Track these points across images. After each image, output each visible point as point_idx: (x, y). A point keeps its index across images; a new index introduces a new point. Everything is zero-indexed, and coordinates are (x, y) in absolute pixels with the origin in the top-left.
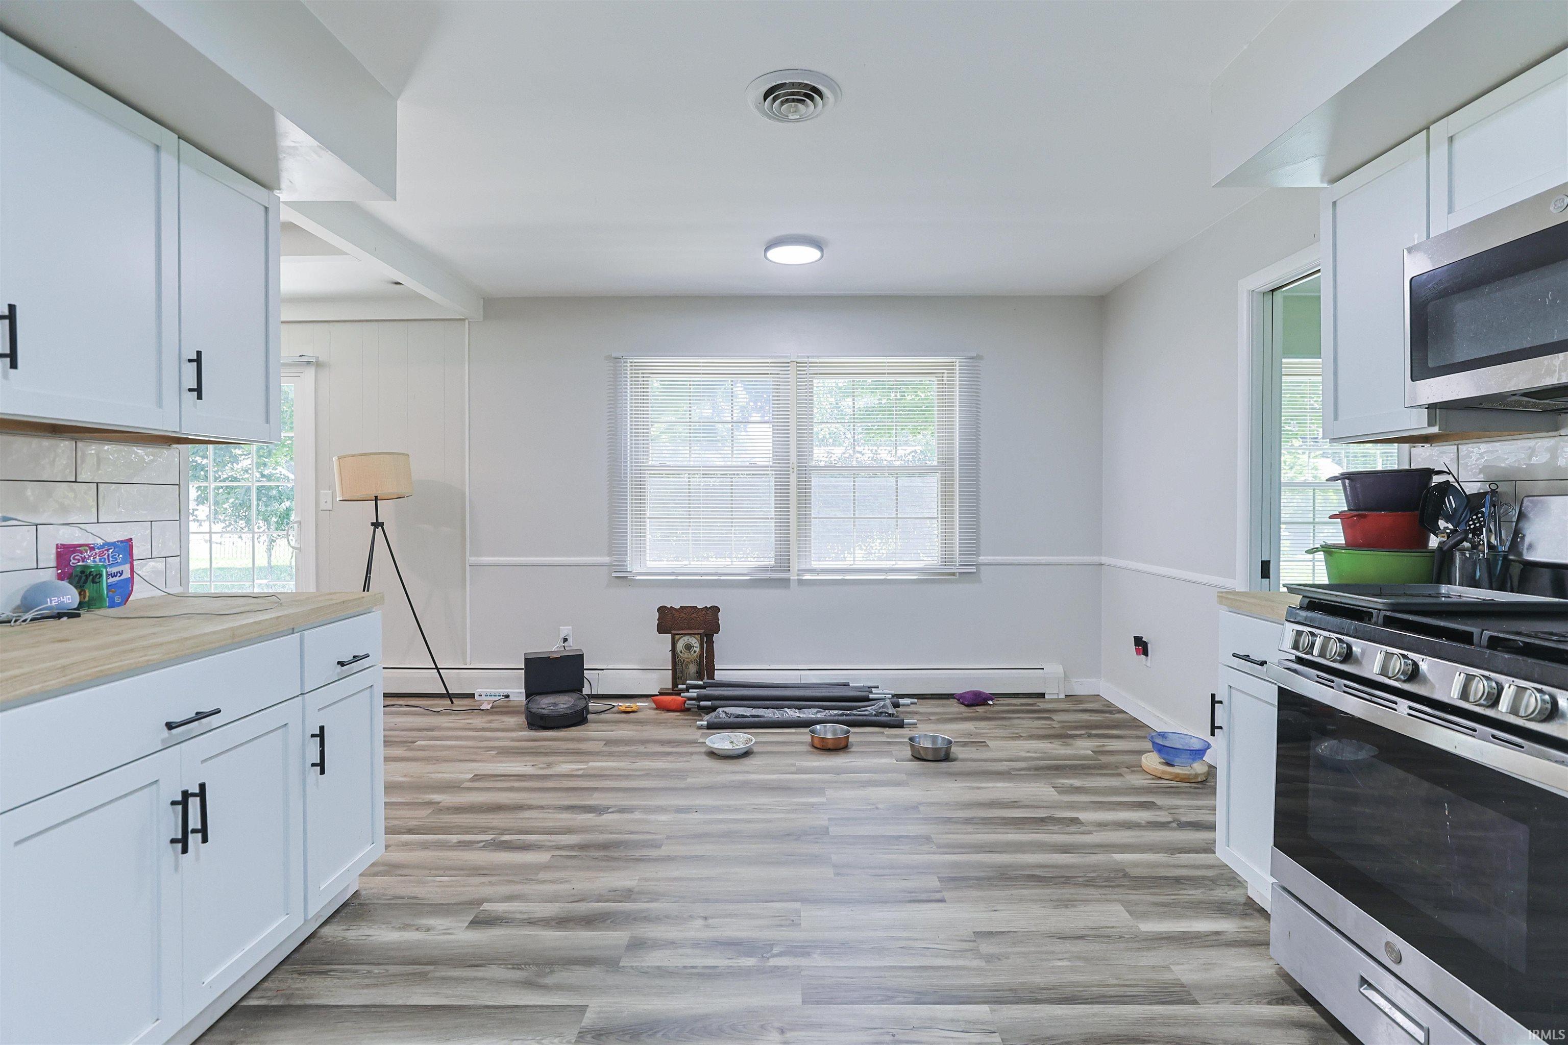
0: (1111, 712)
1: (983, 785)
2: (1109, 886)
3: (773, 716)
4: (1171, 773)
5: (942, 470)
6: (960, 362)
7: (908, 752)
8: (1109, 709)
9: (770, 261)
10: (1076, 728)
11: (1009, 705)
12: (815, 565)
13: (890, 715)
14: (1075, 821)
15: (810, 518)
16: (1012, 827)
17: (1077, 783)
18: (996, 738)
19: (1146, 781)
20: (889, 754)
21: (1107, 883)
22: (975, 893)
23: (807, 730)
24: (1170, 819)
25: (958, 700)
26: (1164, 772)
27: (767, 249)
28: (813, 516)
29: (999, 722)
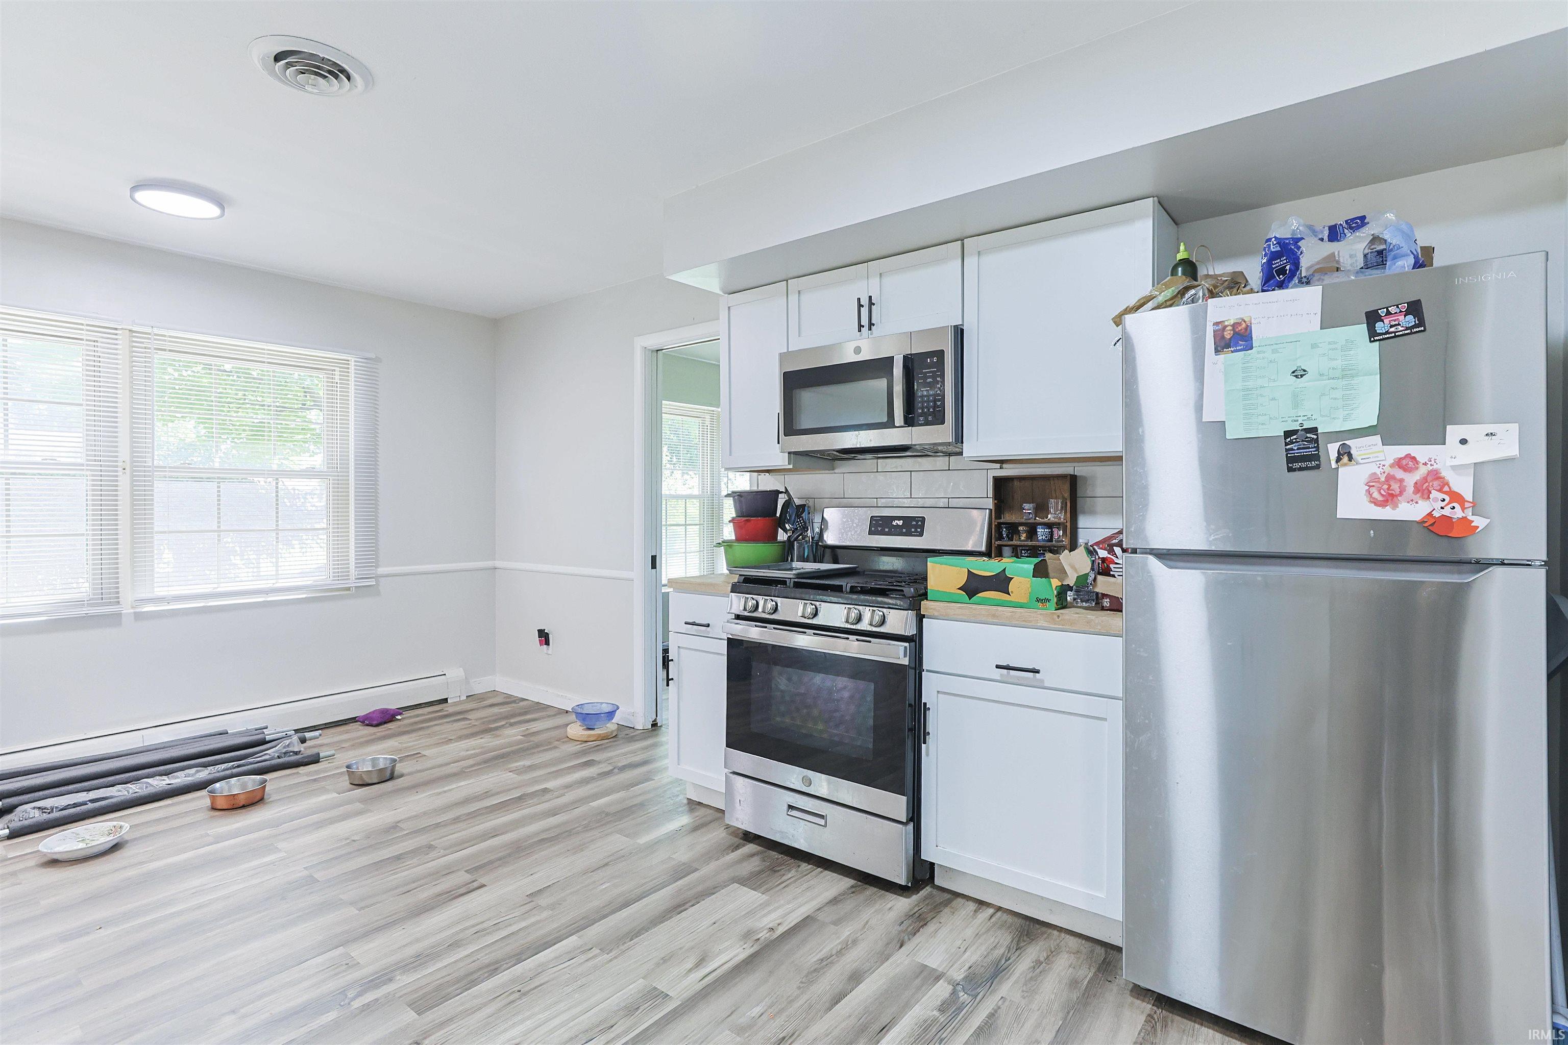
0: (514, 702)
1: (446, 789)
2: (602, 825)
3: (126, 793)
4: (594, 735)
5: (335, 476)
6: (355, 361)
7: (345, 782)
8: (510, 700)
9: (140, 204)
10: (495, 721)
11: (417, 716)
12: (160, 592)
13: (296, 753)
14: (545, 791)
15: (152, 533)
16: (497, 812)
17: (527, 763)
18: (429, 747)
19: (577, 747)
20: (324, 790)
21: (599, 824)
22: (505, 870)
23: (204, 792)
24: (611, 768)
25: (363, 722)
26: (589, 736)
27: (135, 188)
28: (156, 529)
29: (421, 733)
